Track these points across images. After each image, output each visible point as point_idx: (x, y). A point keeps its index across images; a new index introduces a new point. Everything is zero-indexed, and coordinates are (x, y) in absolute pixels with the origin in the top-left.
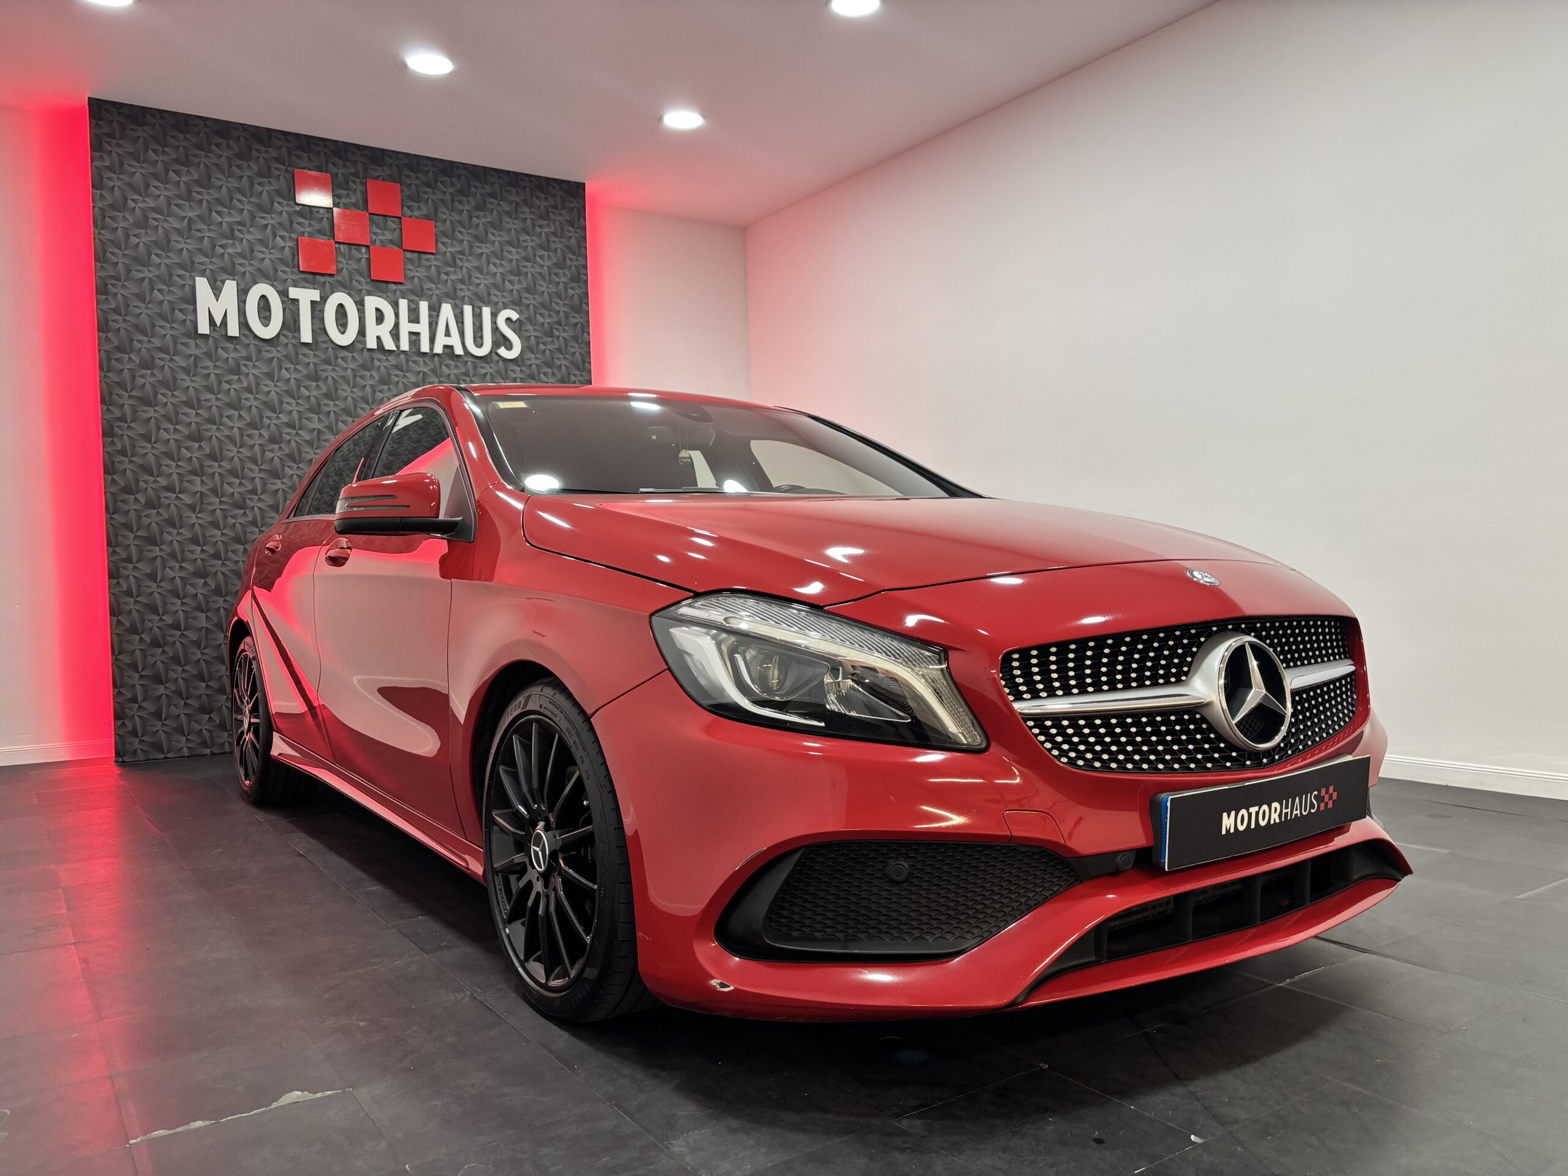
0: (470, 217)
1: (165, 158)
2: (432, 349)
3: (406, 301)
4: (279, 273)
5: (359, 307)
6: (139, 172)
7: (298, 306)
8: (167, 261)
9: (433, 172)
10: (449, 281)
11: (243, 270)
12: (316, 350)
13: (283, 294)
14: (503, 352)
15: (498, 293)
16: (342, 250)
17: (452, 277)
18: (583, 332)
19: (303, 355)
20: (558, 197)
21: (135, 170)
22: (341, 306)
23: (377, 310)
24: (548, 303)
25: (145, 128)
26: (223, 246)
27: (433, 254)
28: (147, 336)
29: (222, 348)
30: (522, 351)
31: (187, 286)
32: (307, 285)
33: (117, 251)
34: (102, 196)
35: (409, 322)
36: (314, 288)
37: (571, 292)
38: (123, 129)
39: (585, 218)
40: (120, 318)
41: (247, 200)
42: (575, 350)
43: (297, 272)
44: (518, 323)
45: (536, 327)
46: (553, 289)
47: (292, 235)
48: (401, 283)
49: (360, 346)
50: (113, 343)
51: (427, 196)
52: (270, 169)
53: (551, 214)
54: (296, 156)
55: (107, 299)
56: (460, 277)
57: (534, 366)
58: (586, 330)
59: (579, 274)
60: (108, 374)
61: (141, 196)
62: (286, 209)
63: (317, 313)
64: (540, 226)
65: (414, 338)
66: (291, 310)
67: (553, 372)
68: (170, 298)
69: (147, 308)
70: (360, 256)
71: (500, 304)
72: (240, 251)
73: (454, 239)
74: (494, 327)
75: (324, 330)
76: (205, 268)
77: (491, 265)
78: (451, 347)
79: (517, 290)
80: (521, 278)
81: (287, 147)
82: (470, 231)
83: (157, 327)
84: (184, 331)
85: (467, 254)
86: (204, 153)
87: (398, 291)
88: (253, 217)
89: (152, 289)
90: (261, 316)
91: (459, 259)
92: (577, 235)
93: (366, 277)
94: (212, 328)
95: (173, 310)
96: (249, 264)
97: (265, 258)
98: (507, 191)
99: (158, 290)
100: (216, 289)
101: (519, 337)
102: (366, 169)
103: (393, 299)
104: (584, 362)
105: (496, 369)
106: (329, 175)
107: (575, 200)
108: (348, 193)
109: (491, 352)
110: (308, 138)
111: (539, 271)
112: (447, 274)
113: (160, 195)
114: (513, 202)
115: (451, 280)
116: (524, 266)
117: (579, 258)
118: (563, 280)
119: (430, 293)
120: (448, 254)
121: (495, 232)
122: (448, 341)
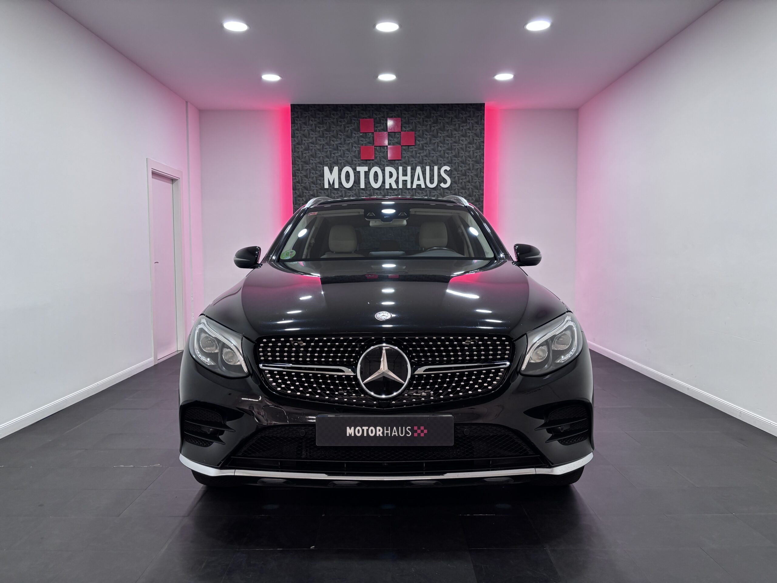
0: (431, 127)
1: (315, 123)
2: (412, 186)
3: (402, 167)
4: (354, 161)
5: (383, 172)
6: (306, 129)
7: (360, 174)
8: (315, 162)
9: (415, 110)
10: (421, 157)
11: (341, 162)
12: (366, 191)
13: (354, 170)
14: (442, 185)
15: (441, 159)
16: (377, 149)
17: (421, 155)
18: (481, 172)
19: (362, 193)
20: (471, 112)
21: (305, 129)
22: (376, 172)
23: (390, 172)
24: (465, 161)
25: (309, 112)
26: (333, 154)
27: (414, 146)
28: (308, 190)
29: (333, 193)
30: (451, 183)
31: (322, 170)
32: (364, 165)
33: (299, 160)
34: (294, 140)
35: (403, 176)
36: (366, 166)
37: (476, 154)
38: (302, 114)
39: (484, 120)
40: (300, 185)
41: (342, 134)
42: (476, 181)
43: (360, 160)
44: (450, 172)
45: (458, 172)
46: (467, 154)
47: (359, 146)
48: (400, 160)
49: (383, 188)
50: (297, 194)
51: (412, 121)
52: (351, 120)
53: (467, 120)
54: (361, 113)
55: (295, 178)
56: (425, 154)
57: (456, 190)
58: (482, 171)
59: (480, 145)
60: (295, 206)
61: (307, 138)
62: (357, 135)
63: (367, 176)
64: (462, 127)
65: (405, 182)
66: (357, 175)
67: (465, 192)
68: (316, 175)
69: (308, 180)
70: (384, 150)
71: (443, 164)
72: (340, 154)
73: (423, 137)
74: (439, 174)
75: (369, 182)
76: (327, 163)
77: (439, 147)
78: (420, 185)
79: (450, 157)
80: (452, 151)
81: (358, 110)
82: (431, 133)
83: (311, 187)
84: (320, 188)
85: (429, 144)
86: (328, 118)
87: (399, 163)
88: (345, 140)
89: (310, 173)
90: (347, 179)
91: (425, 146)
92: (480, 128)
93: (386, 158)
94: (329, 186)
95: (317, 180)
96: (343, 159)
97: (348, 156)
98: (448, 113)
99: (312, 173)
100: (331, 171)
101: (450, 178)
102: (388, 114)
103: (397, 167)
104: (480, 186)
105: (439, 192)
106: (373, 119)
107: (479, 112)
108: (380, 125)
109: (437, 185)
110: (366, 105)
111: (461, 147)
112: (420, 153)
113: (313, 137)
114: (450, 117)
115: (421, 156)
116: (454, 146)
117: (480, 139)
118: (472, 149)
119: (412, 162)
120: (420, 144)
121: (441, 132)
122: (419, 183)
